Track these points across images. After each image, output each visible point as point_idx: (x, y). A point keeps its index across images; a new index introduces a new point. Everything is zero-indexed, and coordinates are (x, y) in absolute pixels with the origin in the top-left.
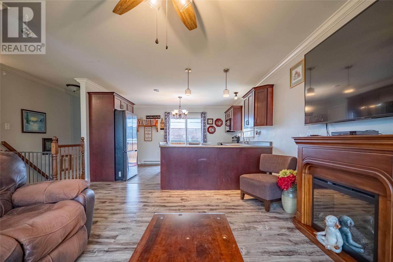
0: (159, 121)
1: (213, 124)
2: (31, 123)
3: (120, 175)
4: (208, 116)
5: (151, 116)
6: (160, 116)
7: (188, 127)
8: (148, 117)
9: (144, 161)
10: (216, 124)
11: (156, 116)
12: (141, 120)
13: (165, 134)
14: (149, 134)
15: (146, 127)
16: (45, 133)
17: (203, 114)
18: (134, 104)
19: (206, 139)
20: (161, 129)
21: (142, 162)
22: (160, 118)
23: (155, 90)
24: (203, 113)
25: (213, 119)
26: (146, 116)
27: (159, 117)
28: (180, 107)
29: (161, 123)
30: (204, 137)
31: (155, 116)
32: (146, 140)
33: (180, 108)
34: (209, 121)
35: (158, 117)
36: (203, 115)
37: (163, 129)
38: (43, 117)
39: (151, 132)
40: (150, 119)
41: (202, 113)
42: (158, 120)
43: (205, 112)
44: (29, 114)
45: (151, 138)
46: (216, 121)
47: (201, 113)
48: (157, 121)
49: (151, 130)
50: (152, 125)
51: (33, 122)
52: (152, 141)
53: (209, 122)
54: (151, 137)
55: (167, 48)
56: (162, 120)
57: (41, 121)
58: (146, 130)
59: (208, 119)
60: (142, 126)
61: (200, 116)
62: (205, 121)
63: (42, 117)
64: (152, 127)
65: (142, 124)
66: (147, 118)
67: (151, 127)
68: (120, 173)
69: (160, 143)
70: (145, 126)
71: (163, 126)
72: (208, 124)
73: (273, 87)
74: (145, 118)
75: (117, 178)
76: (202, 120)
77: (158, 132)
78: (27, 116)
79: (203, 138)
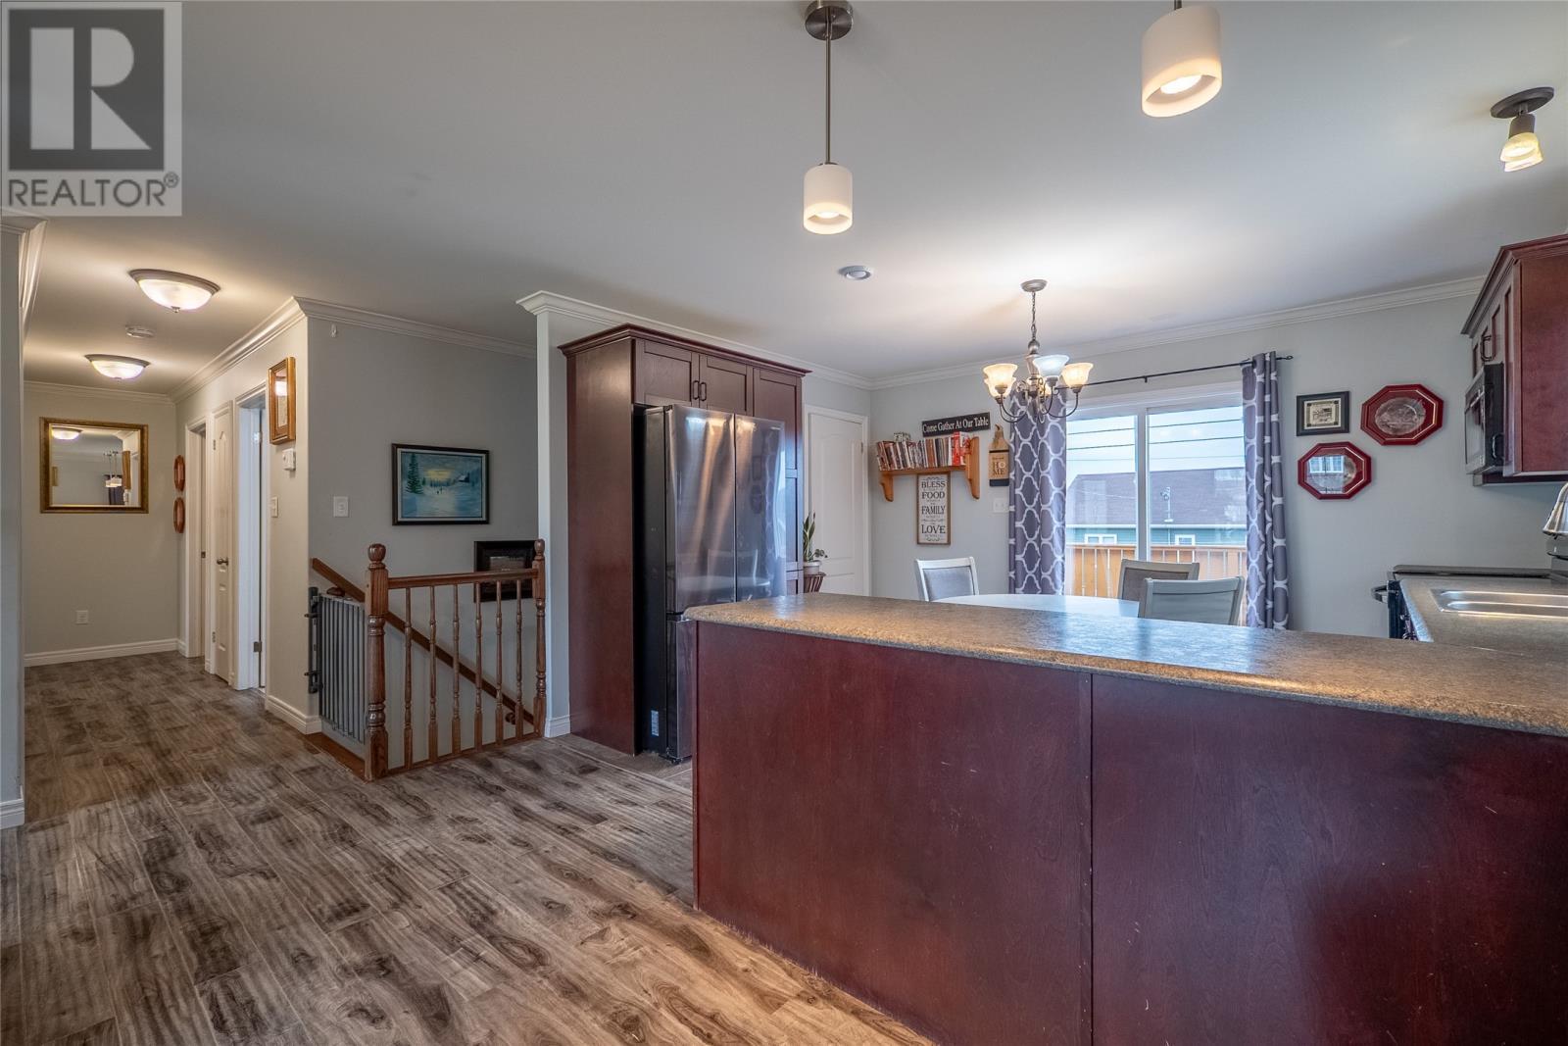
0: (985, 439)
1: (1346, 429)
4: (1304, 379)
5: (943, 421)
6: (986, 416)
7: (1152, 466)
8: (934, 428)
10: (1369, 426)
11: (970, 418)
12: (894, 443)
13: (1012, 508)
14: (934, 510)
15: (922, 479)
16: (486, 522)
17: (1261, 372)
18: (805, 372)
19: (1284, 535)
20: (993, 483)
22: (986, 428)
23: (844, 271)
24: (1259, 363)
25: (1346, 396)
26: (924, 423)
27: (981, 422)
29: (991, 452)
30: (1265, 522)
31: (961, 418)
32: (923, 538)
33: (1033, 352)
34: (1313, 410)
35: (976, 422)
36: (1259, 378)
37: (1005, 482)
39: (943, 502)
40: (934, 438)
41: (1254, 363)
42: (976, 438)
43: (1273, 354)
45: (945, 530)
46: (1370, 407)
47: (1241, 368)
48: (969, 444)
49: (945, 490)
50: (944, 464)
52: (949, 543)
53: (1313, 420)
54: (945, 523)
56: (999, 435)
57: (467, 480)
58: (921, 490)
59: (1301, 400)
60: (899, 473)
61: (1240, 383)
62: (1274, 418)
64: (948, 473)
65: (898, 462)
66: (926, 435)
67: (944, 478)
68: (655, 715)
69: (920, 563)
70: (919, 474)
71: (1002, 464)
72: (1301, 432)
74: (917, 435)
75: (644, 742)
76: (1249, 412)
77: (976, 497)
79: (1259, 532)
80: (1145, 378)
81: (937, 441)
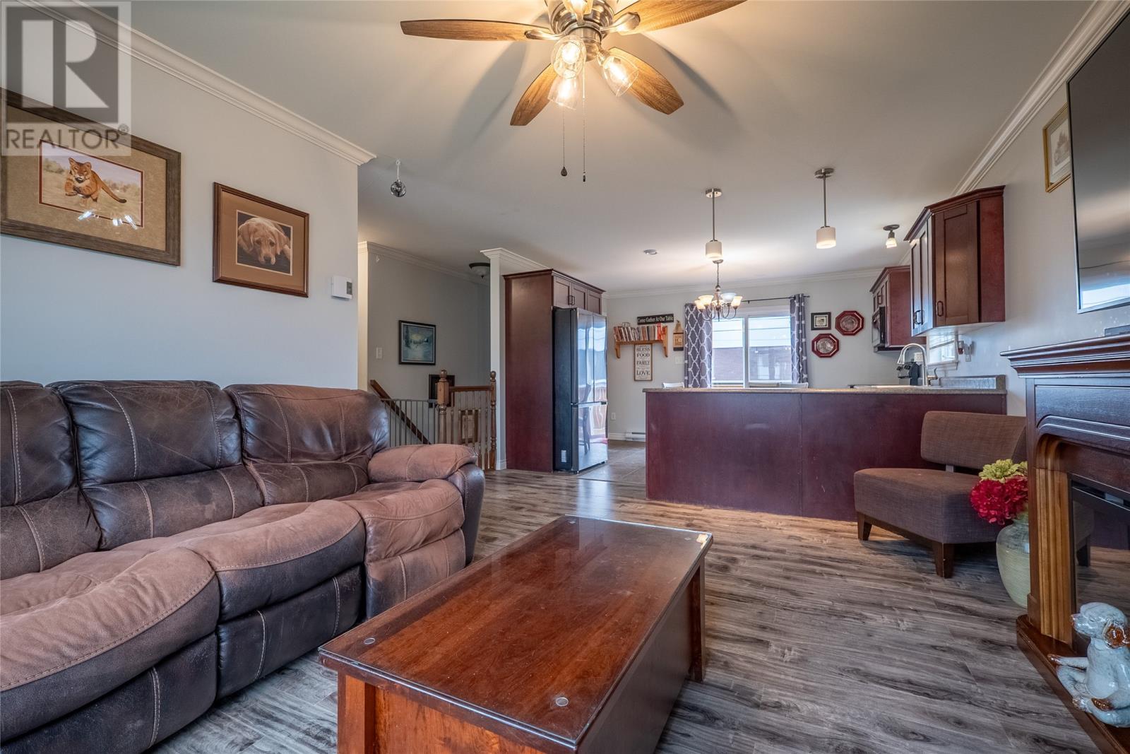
0: (671, 327)
1: (829, 328)
2: (413, 346)
3: (564, 459)
4: (814, 306)
5: (649, 317)
6: (672, 315)
7: (751, 344)
8: (642, 320)
9: (633, 433)
10: (838, 327)
11: (663, 316)
12: (624, 328)
13: (686, 362)
14: (644, 363)
15: (637, 347)
16: (434, 364)
17: (798, 303)
18: (603, 291)
19: (807, 373)
20: (675, 349)
21: (628, 435)
22: (673, 321)
23: (646, 252)
24: (797, 298)
25: (829, 314)
26: (638, 318)
27: (669, 319)
28: (718, 286)
29: (674, 334)
30: (800, 367)
31: (658, 316)
32: (638, 378)
33: (718, 291)
34: (818, 319)
35: (668, 318)
36: (797, 305)
37: (681, 349)
38: (431, 333)
39: (648, 359)
40: (646, 326)
41: (795, 298)
42: (666, 327)
43: (802, 295)
44: (410, 329)
45: (650, 373)
46: (839, 318)
47: (789, 300)
48: (664, 329)
49: (650, 352)
50: (652, 339)
51: (415, 343)
52: (652, 380)
53: (818, 324)
54: (650, 370)
55: (584, 180)
56: (678, 325)
57: (427, 341)
58: (637, 353)
59: (813, 315)
60: (626, 343)
61: (789, 306)
62: (803, 322)
63: (429, 334)
64: (651, 344)
65: (626, 338)
66: (639, 324)
67: (649, 346)
68: (564, 453)
69: (664, 384)
70: (635, 344)
71: (680, 340)
72: (813, 329)
73: (1004, 196)
74: (635, 325)
75: (557, 466)
76: (792, 319)
77: (667, 356)
78: (407, 332)
79: (798, 372)
80: (749, 301)
81: (648, 327)
